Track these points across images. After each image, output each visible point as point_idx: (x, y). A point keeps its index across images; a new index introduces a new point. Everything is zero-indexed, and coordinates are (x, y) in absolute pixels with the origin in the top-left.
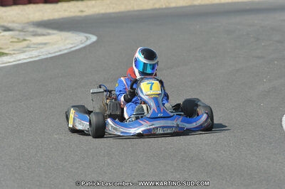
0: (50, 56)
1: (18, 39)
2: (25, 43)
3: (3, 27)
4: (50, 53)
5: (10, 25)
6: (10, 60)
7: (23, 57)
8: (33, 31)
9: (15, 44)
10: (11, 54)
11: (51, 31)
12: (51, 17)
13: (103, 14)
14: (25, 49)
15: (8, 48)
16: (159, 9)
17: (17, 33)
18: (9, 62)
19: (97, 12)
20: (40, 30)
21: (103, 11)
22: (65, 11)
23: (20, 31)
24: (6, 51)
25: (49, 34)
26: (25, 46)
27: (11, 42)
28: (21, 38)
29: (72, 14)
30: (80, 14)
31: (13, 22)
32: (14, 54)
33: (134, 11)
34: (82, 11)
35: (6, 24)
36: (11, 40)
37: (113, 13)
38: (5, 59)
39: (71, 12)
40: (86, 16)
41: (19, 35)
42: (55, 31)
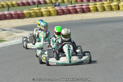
2: (13, 36)
3: (2, 29)
5: (5, 28)
7: (14, 42)
8: (15, 31)
9: (8, 36)
10: (8, 41)
11: (23, 31)
12: (22, 25)
14: (14, 39)
15: (6, 38)
17: (8, 32)
20: (18, 31)
24: (6, 39)
25: (22, 32)
27: (7, 36)
28: (11, 34)
29: (31, 24)
30: (34, 23)
31: (5, 27)
32: (9, 41)
33: (57, 22)
34: (35, 22)
35: (3, 28)
36: (6, 35)
38: (6, 43)
39: (30, 22)
41: (10, 33)
42: (25, 31)
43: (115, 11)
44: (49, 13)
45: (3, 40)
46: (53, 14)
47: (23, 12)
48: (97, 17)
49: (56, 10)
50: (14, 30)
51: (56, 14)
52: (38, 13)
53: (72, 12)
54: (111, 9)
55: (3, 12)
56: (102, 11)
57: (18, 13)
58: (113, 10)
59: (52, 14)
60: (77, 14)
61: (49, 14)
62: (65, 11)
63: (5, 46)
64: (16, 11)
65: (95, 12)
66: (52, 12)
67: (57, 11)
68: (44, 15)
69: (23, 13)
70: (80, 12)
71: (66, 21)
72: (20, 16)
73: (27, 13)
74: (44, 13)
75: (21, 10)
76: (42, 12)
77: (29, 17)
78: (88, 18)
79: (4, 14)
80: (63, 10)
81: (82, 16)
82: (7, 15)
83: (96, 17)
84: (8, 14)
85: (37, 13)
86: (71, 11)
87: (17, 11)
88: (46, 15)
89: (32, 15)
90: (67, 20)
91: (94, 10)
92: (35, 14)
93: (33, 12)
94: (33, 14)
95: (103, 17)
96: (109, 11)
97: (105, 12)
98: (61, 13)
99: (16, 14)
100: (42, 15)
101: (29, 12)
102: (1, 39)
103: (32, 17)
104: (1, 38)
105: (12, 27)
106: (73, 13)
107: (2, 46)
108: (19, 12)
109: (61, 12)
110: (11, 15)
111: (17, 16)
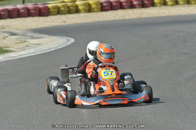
0: (42, 52)
1: (21, 41)
2: (25, 44)
3: (10, 32)
4: (42, 51)
5: (15, 31)
6: (14, 55)
7: (24, 53)
8: (31, 36)
9: (18, 44)
10: (15, 51)
11: (43, 35)
12: (44, 26)
13: (79, 24)
14: (25, 48)
15: (13, 47)
16: (118, 20)
17: (20, 37)
18: (14, 57)
19: (75, 23)
20: (36, 35)
21: (79, 22)
22: (53, 21)
23: (21, 35)
25: (42, 38)
26: (25, 46)
28: (23, 41)
29: (58, 24)
30: (63, 24)
31: (17, 29)
32: (18, 51)
33: (101, 22)
34: (65, 22)
35: (12, 31)
36: (16, 42)
37: (86, 23)
38: (11, 54)
39: (57, 22)
40: (67, 25)
41: (21, 38)
42: (46, 36)
43: (193, 5)
44: (87, 8)
45: (8, 50)
46: (96, 10)
47: (46, 5)
48: (164, 15)
49: (99, 3)
50: (30, 34)
51: (100, 10)
52: (71, 8)
53: (126, 5)
54: (187, 2)
55: (15, 6)
56: (173, 5)
57: (38, 7)
58: (191, 4)
59: (93, 9)
60: (133, 9)
61: (89, 9)
62: (114, 4)
63: (9, 60)
64: (37, 5)
65: (161, 6)
66: (93, 6)
67: (101, 4)
68: (80, 10)
69: (47, 7)
70: (137, 6)
71: (115, 21)
72: (43, 12)
73: (54, 8)
74: (80, 8)
75: (44, 3)
76: (77, 6)
77: (56, 13)
78: (150, 16)
79: (17, 8)
80: (111, 3)
81: (140, 13)
82: (22, 11)
83: (162, 15)
84: (23, 9)
85: (69, 7)
86: (124, 4)
87: (39, 4)
88: (83, 10)
89: (62, 11)
90: (116, 18)
91: (160, 3)
92: (67, 10)
93: (63, 6)
94: (62, 9)
95: (173, 15)
96: (184, 4)
97: (178, 6)
98: (107, 8)
99: (35, 9)
100: (77, 11)
101: (57, 6)
102: (4, 49)
103: (62, 14)
104: (5, 47)
105: (27, 30)
106: (126, 7)
107: (5, 60)
108: (41, 6)
109: (107, 6)
110: (28, 10)
111: (38, 12)
